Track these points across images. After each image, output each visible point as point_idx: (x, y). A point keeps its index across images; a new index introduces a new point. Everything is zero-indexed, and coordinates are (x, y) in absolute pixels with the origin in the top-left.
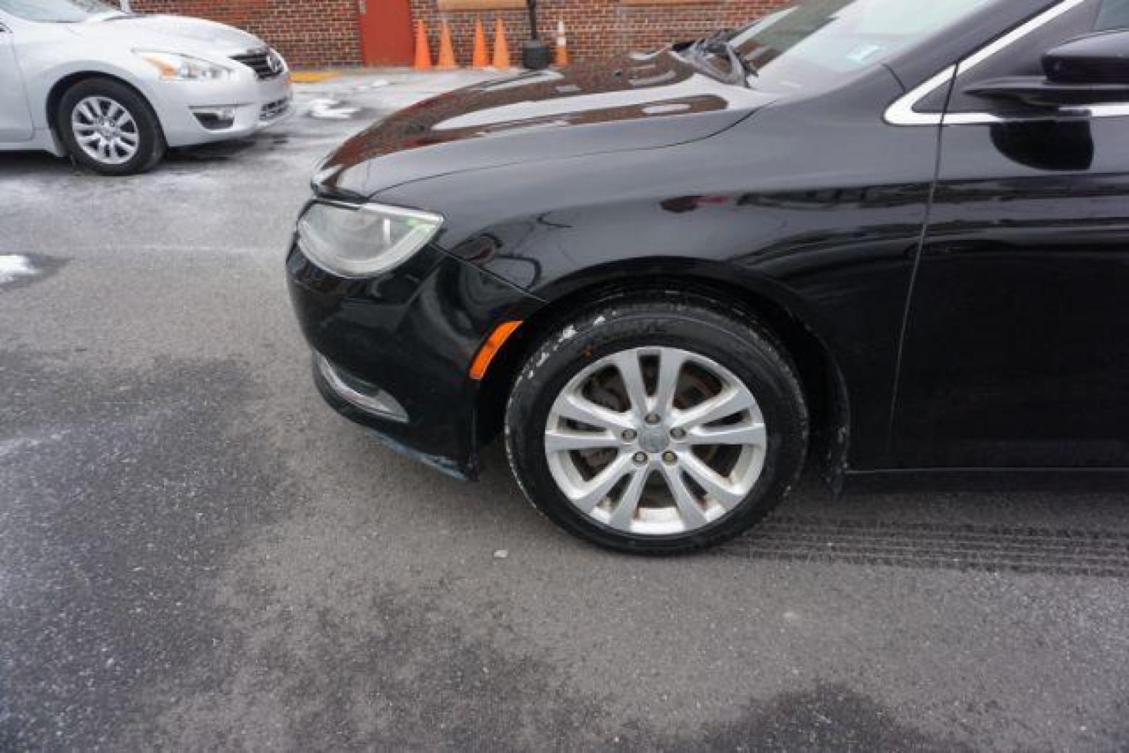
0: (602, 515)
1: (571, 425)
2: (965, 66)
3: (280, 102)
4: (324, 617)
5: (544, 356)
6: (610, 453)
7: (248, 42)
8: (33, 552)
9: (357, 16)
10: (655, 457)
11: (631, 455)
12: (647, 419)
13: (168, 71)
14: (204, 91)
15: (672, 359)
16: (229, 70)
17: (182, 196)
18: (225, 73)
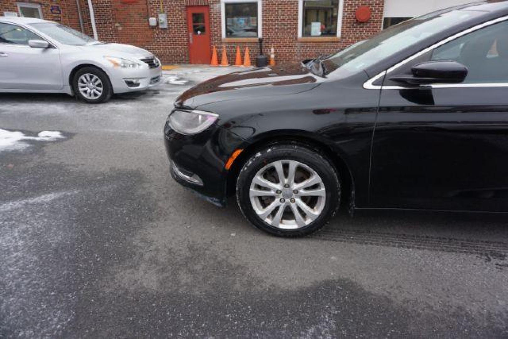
0: (269, 221)
1: (259, 187)
2: (389, 71)
3: (157, 77)
4: (170, 251)
5: (250, 162)
6: (272, 198)
7: (147, 54)
8: (71, 227)
9: (189, 44)
10: (288, 200)
11: (279, 199)
12: (285, 186)
13: (116, 64)
14: (129, 72)
15: (293, 165)
16: (139, 65)
17: (119, 112)
18: (137, 66)
